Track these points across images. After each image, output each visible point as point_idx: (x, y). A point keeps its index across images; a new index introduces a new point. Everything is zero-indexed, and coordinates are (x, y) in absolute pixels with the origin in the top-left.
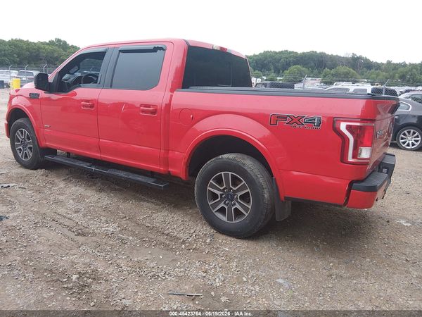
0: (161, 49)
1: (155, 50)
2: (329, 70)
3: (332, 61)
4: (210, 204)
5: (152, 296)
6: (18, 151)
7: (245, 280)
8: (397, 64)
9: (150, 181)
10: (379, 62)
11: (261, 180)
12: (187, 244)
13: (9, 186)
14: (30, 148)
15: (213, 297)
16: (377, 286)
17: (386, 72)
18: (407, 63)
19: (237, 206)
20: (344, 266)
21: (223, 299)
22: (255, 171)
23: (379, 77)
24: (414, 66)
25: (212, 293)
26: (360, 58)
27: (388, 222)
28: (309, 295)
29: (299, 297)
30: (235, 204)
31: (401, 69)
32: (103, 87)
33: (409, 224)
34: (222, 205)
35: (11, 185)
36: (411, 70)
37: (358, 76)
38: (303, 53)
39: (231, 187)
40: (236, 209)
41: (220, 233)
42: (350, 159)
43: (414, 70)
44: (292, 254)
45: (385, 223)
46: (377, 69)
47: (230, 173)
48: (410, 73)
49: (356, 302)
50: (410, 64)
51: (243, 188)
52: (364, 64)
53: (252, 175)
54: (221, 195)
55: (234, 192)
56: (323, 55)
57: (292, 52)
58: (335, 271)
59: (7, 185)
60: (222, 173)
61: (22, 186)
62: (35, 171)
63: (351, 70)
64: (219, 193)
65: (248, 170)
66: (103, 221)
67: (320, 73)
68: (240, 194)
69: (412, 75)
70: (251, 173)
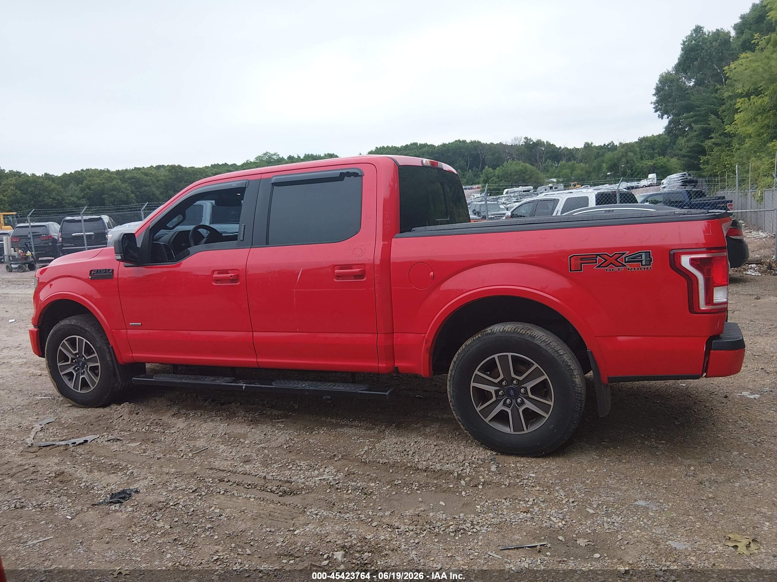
0: (356, 175)
1: (342, 176)
2: (491, 170)
3: (493, 154)
4: (478, 409)
5: (479, 557)
6: (66, 379)
7: (591, 511)
8: (600, 147)
9: (360, 389)
10: (570, 147)
11: (566, 358)
12: (467, 479)
13: (86, 441)
14: (94, 369)
15: (565, 544)
16: (769, 485)
17: (586, 163)
18: (617, 143)
19: (528, 405)
20: (710, 468)
21: (582, 542)
22: (554, 344)
23: (575, 173)
24: (628, 148)
25: (560, 538)
26: (539, 143)
27: (726, 397)
28: (691, 513)
29: (681, 518)
30: (523, 403)
31: (609, 155)
32: (252, 245)
33: (757, 396)
34: (500, 407)
35: (89, 438)
36: (625, 154)
37: (541, 175)
38: (444, 145)
39: (513, 375)
40: (527, 411)
41: (503, 453)
42: (703, 306)
43: (631, 154)
44: (628, 465)
45: (724, 400)
46: (569, 160)
47: (510, 354)
48: (624, 160)
49: (757, 509)
50: (622, 145)
51: (536, 374)
52: (547, 153)
53: (550, 351)
54: (497, 392)
55: (520, 382)
56: (476, 146)
57: (425, 145)
58: (701, 476)
59: (81, 440)
60: (496, 356)
61: (110, 437)
62: (107, 410)
63: (528, 165)
64: (492, 389)
65: (543, 345)
66: (304, 467)
67: (477, 176)
68: (529, 385)
69: (627, 162)
70: (548, 348)
